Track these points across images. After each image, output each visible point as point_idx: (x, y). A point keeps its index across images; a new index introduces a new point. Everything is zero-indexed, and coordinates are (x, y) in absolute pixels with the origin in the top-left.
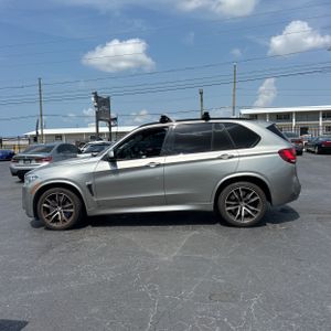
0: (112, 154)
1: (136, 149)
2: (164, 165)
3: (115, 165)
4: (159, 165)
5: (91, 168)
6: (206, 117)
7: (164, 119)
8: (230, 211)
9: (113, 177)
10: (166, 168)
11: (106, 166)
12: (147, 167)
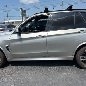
0: (17, 30)
1: (33, 27)
2: (47, 36)
3: (20, 36)
4: (44, 37)
5: (8, 38)
6: (70, 8)
7: (47, 10)
8: (82, 61)
9: (19, 43)
10: (48, 38)
11: (16, 37)
12: (38, 37)
